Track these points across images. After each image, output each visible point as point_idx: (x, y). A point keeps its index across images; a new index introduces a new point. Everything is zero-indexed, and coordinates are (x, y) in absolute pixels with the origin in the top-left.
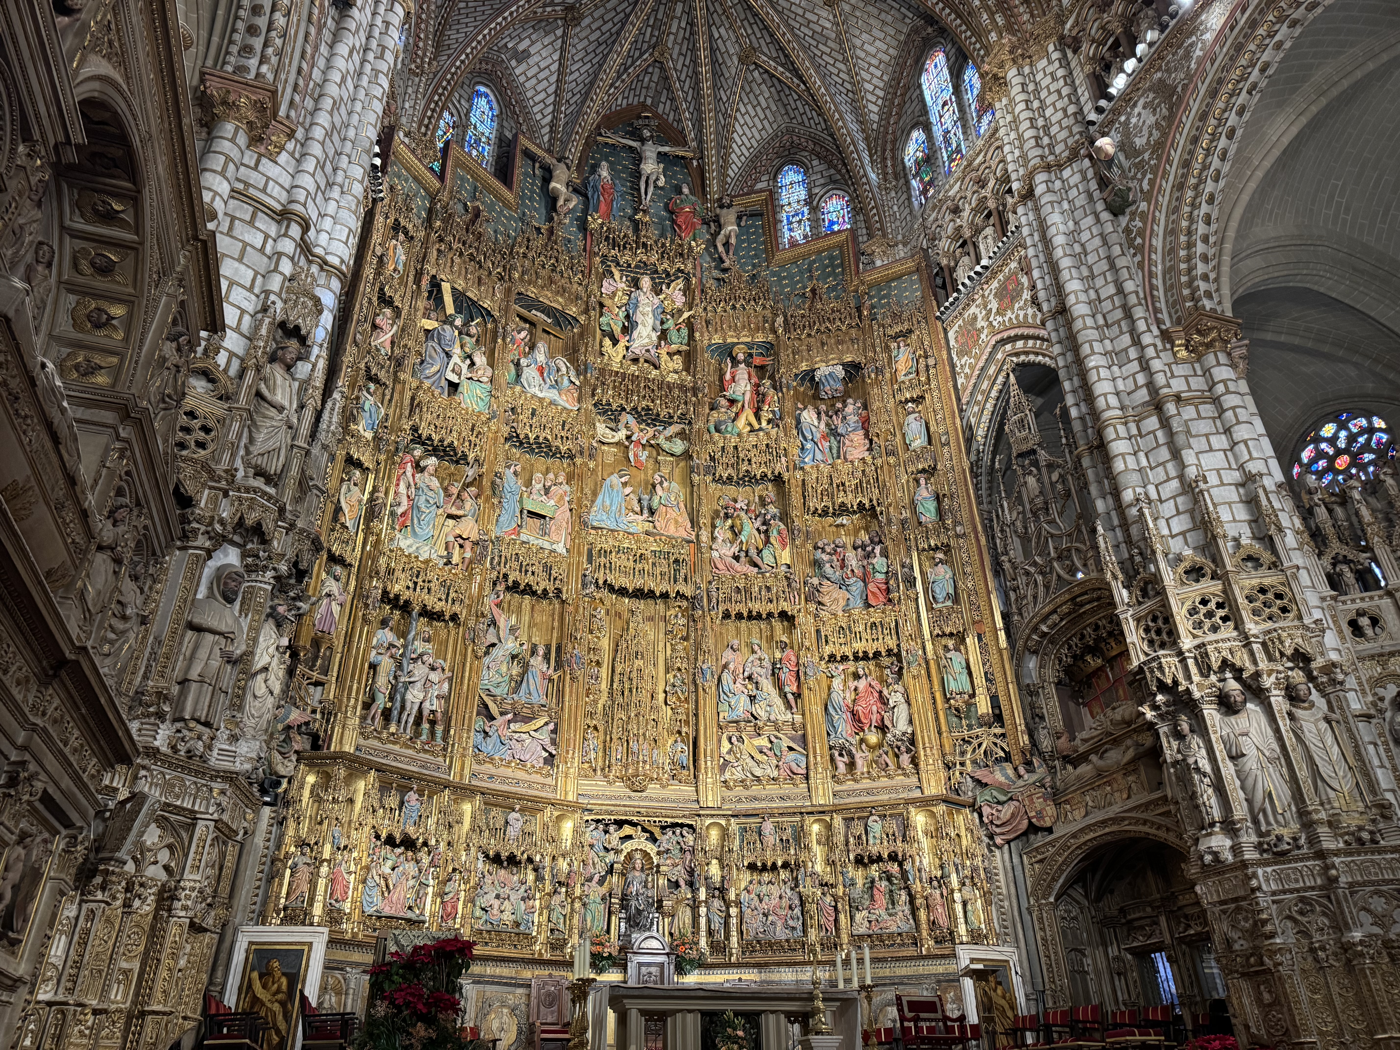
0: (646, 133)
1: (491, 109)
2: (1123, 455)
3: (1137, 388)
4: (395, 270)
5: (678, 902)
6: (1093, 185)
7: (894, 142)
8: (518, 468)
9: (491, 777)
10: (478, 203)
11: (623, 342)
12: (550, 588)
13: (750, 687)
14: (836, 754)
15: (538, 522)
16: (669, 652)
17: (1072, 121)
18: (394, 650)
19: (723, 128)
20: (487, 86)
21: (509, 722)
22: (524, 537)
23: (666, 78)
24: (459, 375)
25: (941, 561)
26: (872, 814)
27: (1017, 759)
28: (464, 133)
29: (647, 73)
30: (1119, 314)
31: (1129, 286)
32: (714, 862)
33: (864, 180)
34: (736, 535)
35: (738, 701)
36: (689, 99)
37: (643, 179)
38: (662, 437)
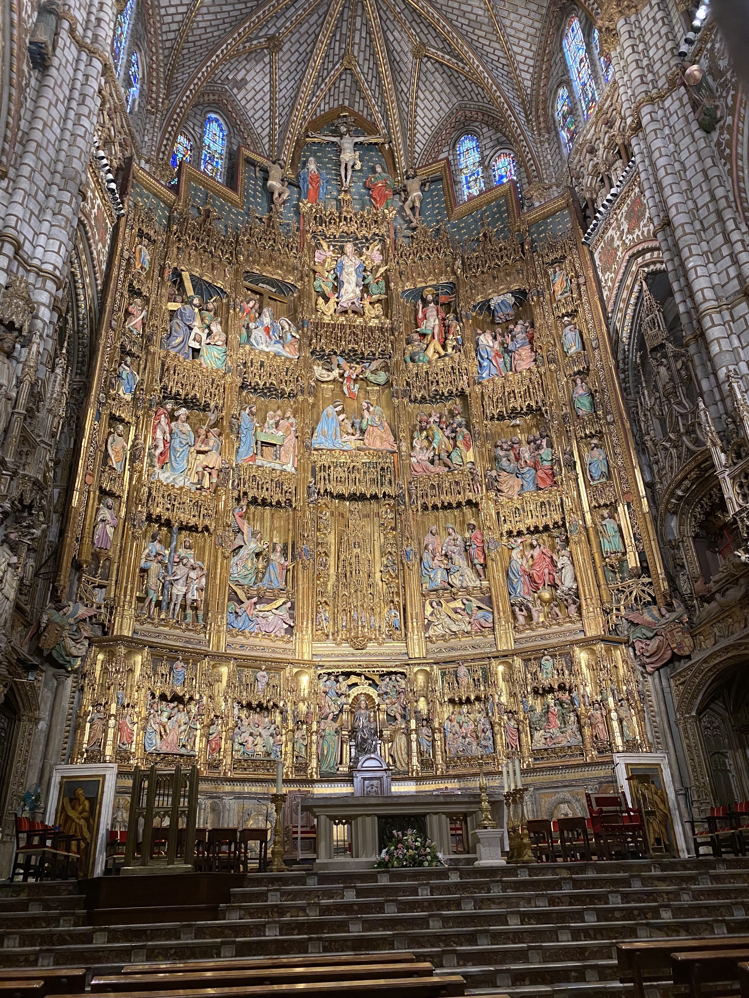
0: (343, 129)
1: (221, 130)
2: (718, 339)
3: (730, 280)
4: (142, 268)
5: (395, 731)
6: (688, 109)
7: (545, 102)
8: (254, 409)
9: (242, 646)
10: (208, 207)
11: (333, 299)
12: (283, 499)
13: (445, 562)
14: (517, 609)
15: (272, 449)
16: (382, 541)
17: (669, 55)
18: (160, 558)
19: (407, 114)
20: (216, 113)
21: (255, 604)
22: (259, 463)
23: (356, 82)
24: (200, 342)
25: (596, 446)
26: (545, 655)
27: (660, 601)
28: (200, 153)
29: (341, 80)
30: (713, 218)
31: (720, 192)
32: (422, 699)
33: (522, 137)
34: (430, 443)
35: (436, 574)
36: (377, 95)
37: (343, 166)
38: (368, 371)
